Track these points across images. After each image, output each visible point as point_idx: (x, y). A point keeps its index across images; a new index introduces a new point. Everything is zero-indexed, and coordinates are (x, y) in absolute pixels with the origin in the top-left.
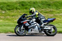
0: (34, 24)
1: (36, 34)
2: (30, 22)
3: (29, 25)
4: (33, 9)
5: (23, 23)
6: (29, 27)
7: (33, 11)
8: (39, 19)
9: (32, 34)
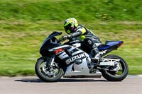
0: (78, 54)
1: (83, 76)
2: (70, 50)
3: (67, 56)
4: (73, 21)
5: (53, 53)
6: (68, 62)
7: (72, 26)
8: (90, 42)
9: (73, 77)
